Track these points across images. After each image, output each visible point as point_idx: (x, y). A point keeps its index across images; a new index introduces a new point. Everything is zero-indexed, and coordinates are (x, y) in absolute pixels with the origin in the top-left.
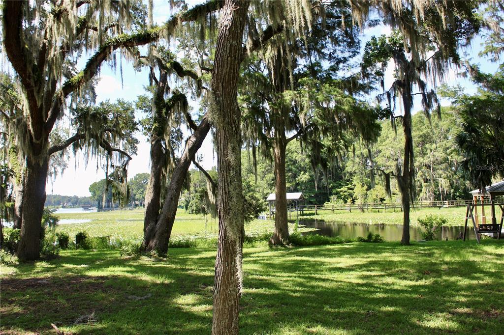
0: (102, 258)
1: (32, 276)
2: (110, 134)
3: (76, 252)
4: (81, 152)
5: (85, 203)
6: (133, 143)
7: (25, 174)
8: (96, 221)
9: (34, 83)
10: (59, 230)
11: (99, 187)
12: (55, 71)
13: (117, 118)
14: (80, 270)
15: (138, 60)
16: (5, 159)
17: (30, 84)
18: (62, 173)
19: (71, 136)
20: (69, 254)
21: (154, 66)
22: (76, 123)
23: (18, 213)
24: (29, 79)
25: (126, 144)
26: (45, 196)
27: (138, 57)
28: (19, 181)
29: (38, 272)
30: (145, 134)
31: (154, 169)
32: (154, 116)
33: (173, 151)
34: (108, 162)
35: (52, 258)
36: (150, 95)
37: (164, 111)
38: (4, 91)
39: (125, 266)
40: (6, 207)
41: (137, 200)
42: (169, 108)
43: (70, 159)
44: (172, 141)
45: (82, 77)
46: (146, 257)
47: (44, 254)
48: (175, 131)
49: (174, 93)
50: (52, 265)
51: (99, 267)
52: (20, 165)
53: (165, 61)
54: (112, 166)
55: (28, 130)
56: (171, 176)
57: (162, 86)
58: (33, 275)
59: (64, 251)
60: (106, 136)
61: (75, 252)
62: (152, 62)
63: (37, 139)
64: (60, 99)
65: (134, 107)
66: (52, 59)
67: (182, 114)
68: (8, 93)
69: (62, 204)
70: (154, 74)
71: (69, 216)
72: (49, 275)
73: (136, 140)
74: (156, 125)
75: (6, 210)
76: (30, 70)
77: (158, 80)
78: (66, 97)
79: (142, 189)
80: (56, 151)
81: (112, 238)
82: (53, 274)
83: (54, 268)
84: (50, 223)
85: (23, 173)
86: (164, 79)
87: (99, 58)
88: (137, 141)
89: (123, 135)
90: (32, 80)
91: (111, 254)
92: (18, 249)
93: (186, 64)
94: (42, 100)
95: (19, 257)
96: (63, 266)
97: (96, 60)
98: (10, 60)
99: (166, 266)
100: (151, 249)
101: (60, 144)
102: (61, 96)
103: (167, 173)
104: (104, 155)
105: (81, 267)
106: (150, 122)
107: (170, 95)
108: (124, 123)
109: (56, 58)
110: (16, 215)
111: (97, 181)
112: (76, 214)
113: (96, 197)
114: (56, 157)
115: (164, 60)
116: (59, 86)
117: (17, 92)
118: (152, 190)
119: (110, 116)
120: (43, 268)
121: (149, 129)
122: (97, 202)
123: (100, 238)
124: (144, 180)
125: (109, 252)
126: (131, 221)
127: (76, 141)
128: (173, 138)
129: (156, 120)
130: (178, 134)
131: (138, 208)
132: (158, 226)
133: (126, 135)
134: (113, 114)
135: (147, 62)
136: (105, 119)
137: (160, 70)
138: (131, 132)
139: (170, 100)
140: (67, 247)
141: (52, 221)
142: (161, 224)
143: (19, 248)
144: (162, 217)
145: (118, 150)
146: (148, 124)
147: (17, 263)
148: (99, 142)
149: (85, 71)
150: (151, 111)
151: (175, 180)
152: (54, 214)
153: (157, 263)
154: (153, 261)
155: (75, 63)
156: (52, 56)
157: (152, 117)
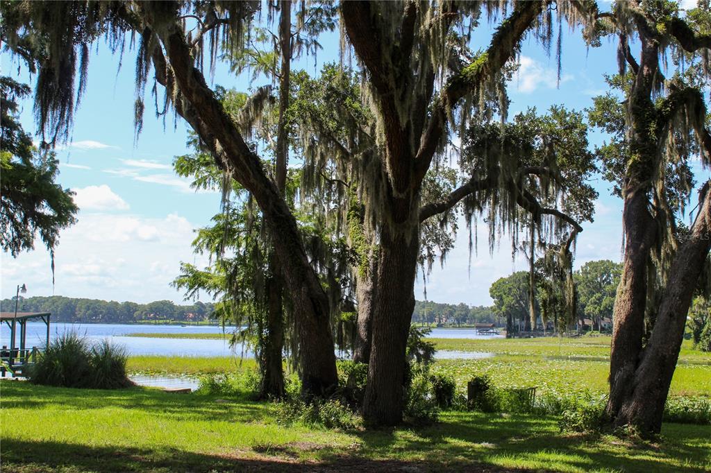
0: (521, 431)
1: (390, 456)
2: (538, 180)
3: (470, 416)
4: (481, 217)
5: (481, 320)
6: (585, 197)
7: (376, 259)
8: (503, 358)
9: (394, 83)
10: (434, 370)
11: (510, 289)
12: (432, 56)
13: (550, 146)
14: (481, 453)
15: (594, 22)
16: (339, 230)
17: (387, 85)
18: (442, 257)
19: (459, 185)
20: (455, 420)
21: (629, 32)
22: (470, 159)
23: (362, 332)
24: (387, 74)
25: (569, 198)
26: (413, 302)
27: (593, 15)
28: (366, 272)
29: (401, 450)
30: (610, 178)
31: (631, 250)
32: (628, 139)
33: (671, 212)
34: (533, 236)
35: (424, 424)
36: (621, 95)
37: (653, 126)
38: (338, 102)
39: (570, 453)
40: (341, 321)
41: (589, 316)
42: (664, 120)
43: (457, 230)
44: (669, 191)
45: (485, 64)
46: (614, 438)
47: (410, 415)
48: (674, 168)
49: (672, 87)
50: (425, 437)
51: (516, 450)
52: (366, 241)
53: (653, 20)
54: (542, 245)
55: (383, 174)
56: (668, 265)
57: (648, 75)
58: (393, 455)
59: (444, 413)
60: (529, 182)
61: (466, 416)
62: (623, 26)
63: (400, 190)
64: (442, 111)
65: (585, 121)
66: (427, 32)
67: (693, 132)
68: (345, 105)
69: (437, 319)
70: (629, 49)
71: (451, 345)
72: (421, 456)
73: (591, 190)
74: (636, 157)
75: (340, 327)
76: (387, 56)
77: (639, 61)
78: (453, 106)
79: (598, 295)
80: (433, 214)
81: (538, 392)
82: (429, 456)
83: (429, 444)
84: (418, 355)
85: (372, 257)
86: (651, 58)
87: (518, 23)
88: (592, 193)
89: (563, 179)
90: (391, 76)
91: (540, 425)
92: (364, 403)
93: (699, 22)
94: (409, 114)
95: (365, 416)
96: (446, 443)
97: (513, 29)
98: (352, 41)
99: (658, 460)
100: (624, 421)
101: (439, 201)
102: (445, 104)
103: (660, 260)
104: (524, 222)
105: (482, 448)
106: (619, 151)
107: (665, 94)
108: (566, 156)
109: (434, 30)
110: (359, 336)
111: (506, 276)
112: (465, 341)
113: (504, 308)
114: (431, 227)
115: (650, 17)
116: (439, 86)
117: (360, 102)
118: (626, 297)
119: (536, 142)
120: (409, 441)
121: (619, 168)
122: (506, 319)
123: (516, 391)
124: (602, 275)
125: (535, 421)
126: (575, 359)
127: (471, 196)
128: (670, 184)
129: (634, 146)
130: (681, 176)
131: (588, 333)
132: (641, 371)
133: (569, 180)
134: (543, 138)
135: (614, 25)
136: (528, 148)
137: (642, 39)
138: (580, 174)
139: (665, 103)
140: (450, 405)
141: (421, 352)
142: (648, 370)
143: (366, 401)
144: (650, 354)
145: (555, 212)
146: (616, 156)
147: (362, 429)
148: (516, 196)
149: (491, 52)
150: (622, 128)
151: (680, 274)
152: (426, 338)
153: (637, 451)
154: (630, 448)
155: (466, 39)
156: (427, 27)
157: (624, 143)
